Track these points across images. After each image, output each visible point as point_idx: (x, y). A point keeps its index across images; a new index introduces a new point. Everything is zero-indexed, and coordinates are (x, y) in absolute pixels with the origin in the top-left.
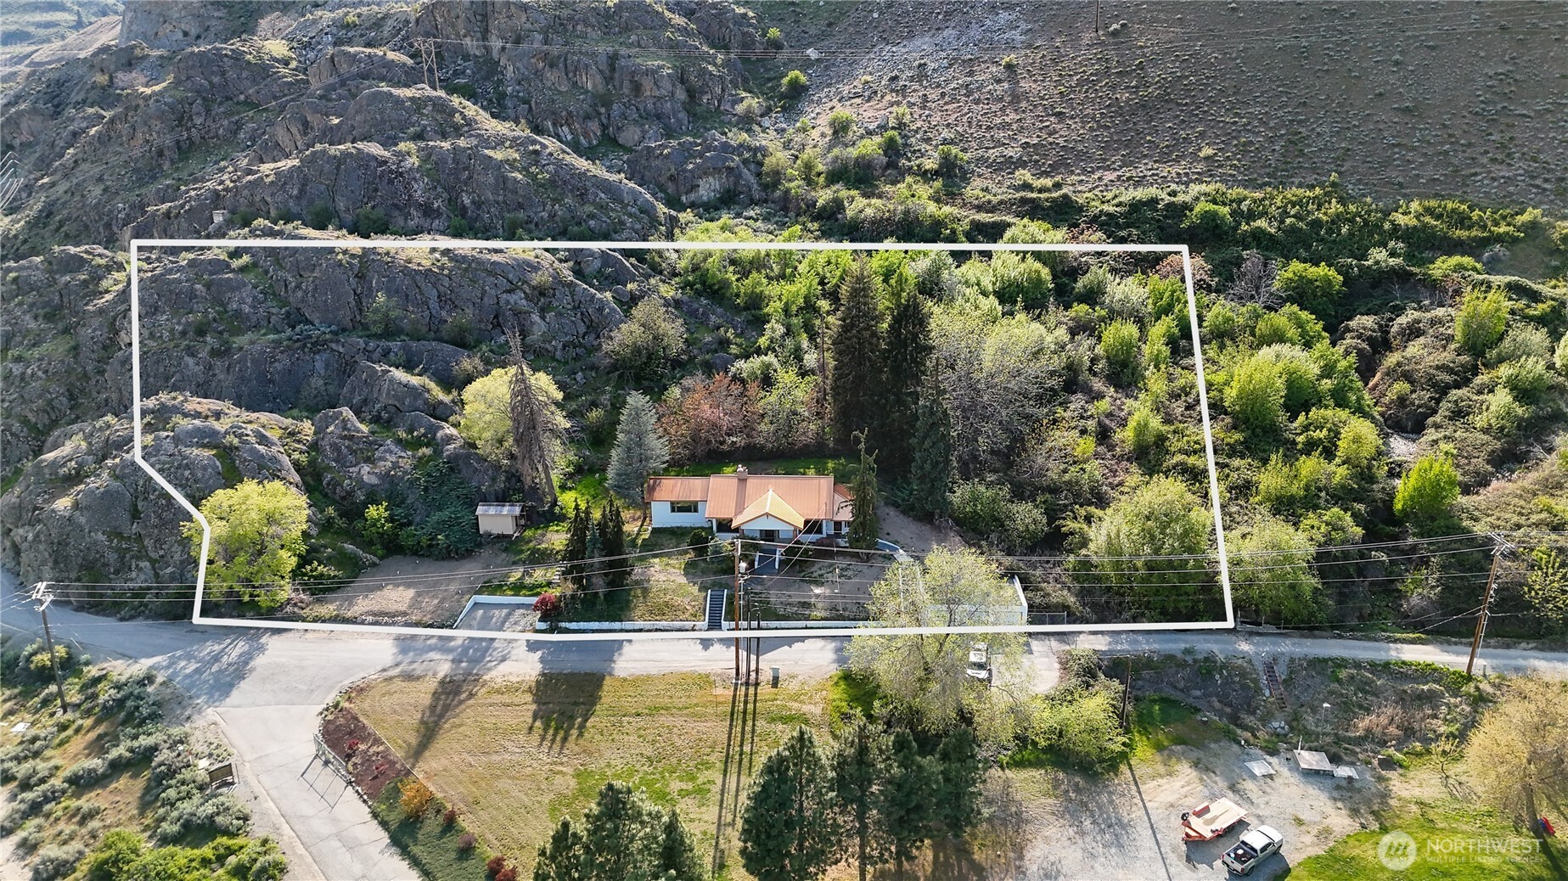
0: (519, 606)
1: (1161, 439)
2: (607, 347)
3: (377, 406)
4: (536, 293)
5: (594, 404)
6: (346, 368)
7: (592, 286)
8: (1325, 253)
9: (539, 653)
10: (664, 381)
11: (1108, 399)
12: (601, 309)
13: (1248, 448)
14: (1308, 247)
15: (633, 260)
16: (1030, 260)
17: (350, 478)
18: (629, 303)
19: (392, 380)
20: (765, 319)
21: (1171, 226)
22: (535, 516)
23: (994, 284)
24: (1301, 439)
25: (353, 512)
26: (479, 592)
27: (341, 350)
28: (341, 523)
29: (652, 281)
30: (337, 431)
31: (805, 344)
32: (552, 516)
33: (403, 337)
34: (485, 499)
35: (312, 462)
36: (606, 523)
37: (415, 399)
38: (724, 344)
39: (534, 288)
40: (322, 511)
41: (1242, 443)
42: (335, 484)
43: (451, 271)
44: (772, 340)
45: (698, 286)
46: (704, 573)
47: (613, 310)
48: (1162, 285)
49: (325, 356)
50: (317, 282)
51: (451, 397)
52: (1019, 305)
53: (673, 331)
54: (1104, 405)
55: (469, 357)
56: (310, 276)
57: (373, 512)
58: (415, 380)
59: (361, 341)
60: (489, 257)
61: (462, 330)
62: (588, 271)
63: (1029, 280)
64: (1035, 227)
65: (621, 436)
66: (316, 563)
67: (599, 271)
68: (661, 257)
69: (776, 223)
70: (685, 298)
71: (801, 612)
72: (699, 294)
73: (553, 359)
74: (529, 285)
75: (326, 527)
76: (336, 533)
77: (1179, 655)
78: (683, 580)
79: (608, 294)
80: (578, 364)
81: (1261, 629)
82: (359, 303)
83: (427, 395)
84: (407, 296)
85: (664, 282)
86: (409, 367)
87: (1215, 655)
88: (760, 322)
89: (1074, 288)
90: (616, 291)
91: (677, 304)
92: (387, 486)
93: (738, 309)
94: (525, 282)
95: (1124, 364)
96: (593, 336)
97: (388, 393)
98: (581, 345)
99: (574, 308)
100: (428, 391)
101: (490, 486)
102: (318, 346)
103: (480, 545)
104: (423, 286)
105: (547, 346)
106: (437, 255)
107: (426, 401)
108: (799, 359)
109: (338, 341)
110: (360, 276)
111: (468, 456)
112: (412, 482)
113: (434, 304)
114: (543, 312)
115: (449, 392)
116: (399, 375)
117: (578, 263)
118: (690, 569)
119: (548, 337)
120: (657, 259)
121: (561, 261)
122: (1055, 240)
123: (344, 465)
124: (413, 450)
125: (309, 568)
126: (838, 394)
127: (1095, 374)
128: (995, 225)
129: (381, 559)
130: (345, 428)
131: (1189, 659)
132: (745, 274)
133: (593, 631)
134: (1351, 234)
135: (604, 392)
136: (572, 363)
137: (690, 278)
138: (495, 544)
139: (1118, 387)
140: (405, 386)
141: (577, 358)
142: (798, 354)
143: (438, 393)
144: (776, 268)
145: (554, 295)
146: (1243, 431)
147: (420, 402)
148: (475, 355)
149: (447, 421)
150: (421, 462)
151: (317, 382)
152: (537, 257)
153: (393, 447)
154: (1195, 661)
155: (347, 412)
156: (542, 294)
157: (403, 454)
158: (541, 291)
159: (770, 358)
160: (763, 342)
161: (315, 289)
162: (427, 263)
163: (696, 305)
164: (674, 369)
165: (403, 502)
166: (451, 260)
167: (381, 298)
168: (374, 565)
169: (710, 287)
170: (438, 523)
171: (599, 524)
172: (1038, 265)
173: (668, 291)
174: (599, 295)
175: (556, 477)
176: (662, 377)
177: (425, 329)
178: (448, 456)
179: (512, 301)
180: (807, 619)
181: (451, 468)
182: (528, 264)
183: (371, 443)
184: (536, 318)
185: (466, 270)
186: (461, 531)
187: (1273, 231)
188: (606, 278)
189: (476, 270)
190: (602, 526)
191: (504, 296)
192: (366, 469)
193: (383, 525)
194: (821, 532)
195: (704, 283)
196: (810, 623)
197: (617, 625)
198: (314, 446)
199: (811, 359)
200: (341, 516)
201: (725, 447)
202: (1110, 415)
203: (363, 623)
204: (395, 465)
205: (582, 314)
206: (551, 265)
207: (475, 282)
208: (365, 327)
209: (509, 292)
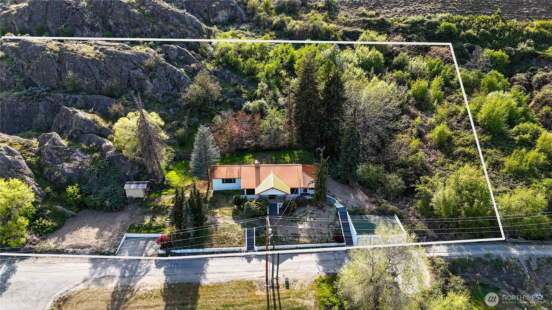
0: (149, 239)
1: (450, 139)
2: (184, 96)
3: (71, 131)
4: (148, 69)
5: (180, 126)
6: (55, 109)
7: (174, 65)
8: (499, 45)
9: (163, 269)
10: (212, 112)
11: (419, 117)
12: (179, 77)
13: (492, 143)
14: (491, 42)
15: (193, 52)
16: (374, 49)
17: (58, 170)
18: (193, 73)
19: (78, 117)
20: (257, 81)
21: (430, 33)
22: (154, 186)
23: (359, 61)
24: (517, 138)
25: (60, 189)
26: (129, 232)
27: (52, 100)
28: (54, 195)
29: (203, 62)
30: (50, 145)
31: (278, 93)
32: (164, 186)
33: (83, 93)
34: (129, 179)
35: (38, 162)
36: (193, 200)
37: (90, 127)
38: (239, 93)
39: (146, 67)
40: (44, 189)
41: (490, 141)
42: (51, 173)
43: (105, 59)
44: (262, 91)
45: (225, 64)
46: (242, 218)
47: (185, 77)
48: (433, 61)
49: (44, 103)
50: (38, 65)
51: (108, 125)
52: (372, 71)
53: (215, 87)
54: (418, 120)
55: (116, 103)
56: (34, 62)
57: (70, 189)
58: (89, 117)
59: (62, 95)
60: (123, 52)
61: (112, 89)
62: (172, 57)
63: (375, 59)
64: (373, 34)
65: (196, 147)
66: (41, 219)
67: (177, 58)
68: (206, 50)
69: (255, 32)
70: (218, 70)
71: (294, 238)
72: (225, 68)
73: (158, 102)
74: (144, 65)
75: (46, 197)
76: (52, 200)
77: (483, 257)
78: (232, 222)
79: (182, 69)
80: (170, 105)
81: (517, 240)
82: (60, 75)
83: (96, 125)
84: (84, 72)
85: (208, 62)
86: (86, 108)
87: (501, 258)
88: (255, 82)
89: (392, 62)
90: (186, 68)
91: (215, 73)
92: (77, 174)
93: (244, 76)
94: (142, 64)
95: (423, 99)
96: (176, 90)
97: (76, 124)
98: (171, 95)
99: (166, 76)
100: (97, 123)
101: (131, 172)
102: (40, 98)
103: (127, 204)
104: (92, 67)
105: (155, 95)
106: (98, 51)
107: (96, 128)
108: (276, 101)
109: (50, 95)
110: (59, 62)
111: (118, 157)
112: (91, 172)
113: (97, 76)
114: (151, 79)
115: (108, 123)
116: (81, 114)
117: (166, 54)
118: (236, 215)
119: (155, 91)
120: (204, 51)
121: (158, 53)
122: (381, 40)
123: (55, 163)
124: (89, 154)
125: (37, 221)
126: (298, 120)
127: (410, 104)
128: (353, 33)
129: (77, 212)
130: (54, 144)
131: (489, 260)
132: (246, 58)
133: (189, 254)
134: (509, 36)
135: (184, 119)
136: (167, 104)
137: (221, 60)
138: (135, 202)
139: (422, 110)
140: (84, 120)
141: (169, 101)
142: (275, 98)
143: (102, 123)
144: (259, 54)
145: (156, 70)
146: (489, 135)
147: (92, 128)
148: (119, 101)
149: (107, 138)
150: (94, 161)
151: (41, 117)
152: (147, 51)
153: (79, 153)
154: (492, 261)
155: (55, 135)
156: (150, 70)
157: (85, 157)
158: (150, 69)
159: (262, 101)
160: (258, 92)
161: (37, 68)
162: (93, 55)
163: (224, 74)
164: (216, 105)
165: (86, 182)
166: (105, 53)
167: (70, 74)
168: (73, 216)
169: (230, 64)
170: (105, 193)
171: (189, 200)
172: (377, 52)
173: (210, 67)
174: (178, 70)
175: (163, 164)
176: (211, 110)
177: (94, 89)
178: (109, 157)
179: (136, 74)
180: (298, 243)
181: (110, 163)
182: (143, 55)
183: (68, 151)
184: (148, 82)
185: (112, 58)
186: (117, 197)
187: (475, 34)
188: (181, 61)
189: (117, 58)
190: (191, 201)
191: (132, 71)
192: (66, 165)
193: (76, 196)
194: (298, 194)
195: (227, 63)
196: (299, 246)
197: (201, 250)
198: (39, 153)
199: (281, 100)
200: (54, 191)
201: (245, 147)
202: (421, 125)
203: (67, 253)
204: (81, 163)
205: (170, 79)
206: (154, 55)
207: (117, 65)
208: (64, 88)
209: (134, 69)
